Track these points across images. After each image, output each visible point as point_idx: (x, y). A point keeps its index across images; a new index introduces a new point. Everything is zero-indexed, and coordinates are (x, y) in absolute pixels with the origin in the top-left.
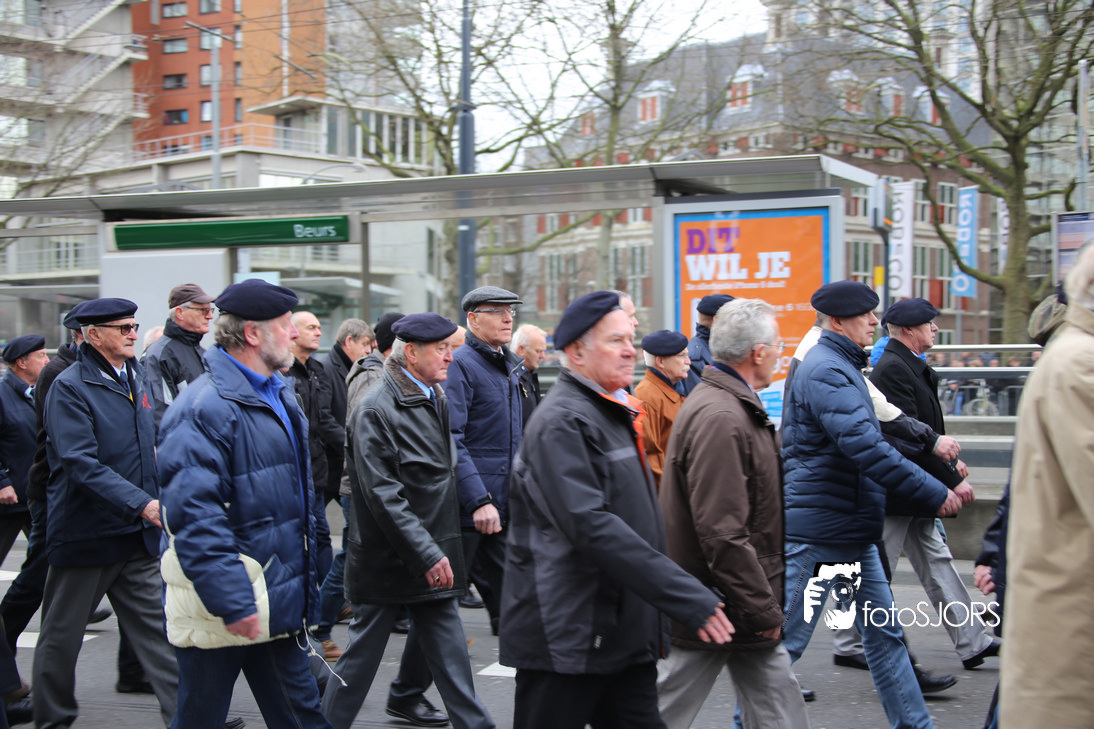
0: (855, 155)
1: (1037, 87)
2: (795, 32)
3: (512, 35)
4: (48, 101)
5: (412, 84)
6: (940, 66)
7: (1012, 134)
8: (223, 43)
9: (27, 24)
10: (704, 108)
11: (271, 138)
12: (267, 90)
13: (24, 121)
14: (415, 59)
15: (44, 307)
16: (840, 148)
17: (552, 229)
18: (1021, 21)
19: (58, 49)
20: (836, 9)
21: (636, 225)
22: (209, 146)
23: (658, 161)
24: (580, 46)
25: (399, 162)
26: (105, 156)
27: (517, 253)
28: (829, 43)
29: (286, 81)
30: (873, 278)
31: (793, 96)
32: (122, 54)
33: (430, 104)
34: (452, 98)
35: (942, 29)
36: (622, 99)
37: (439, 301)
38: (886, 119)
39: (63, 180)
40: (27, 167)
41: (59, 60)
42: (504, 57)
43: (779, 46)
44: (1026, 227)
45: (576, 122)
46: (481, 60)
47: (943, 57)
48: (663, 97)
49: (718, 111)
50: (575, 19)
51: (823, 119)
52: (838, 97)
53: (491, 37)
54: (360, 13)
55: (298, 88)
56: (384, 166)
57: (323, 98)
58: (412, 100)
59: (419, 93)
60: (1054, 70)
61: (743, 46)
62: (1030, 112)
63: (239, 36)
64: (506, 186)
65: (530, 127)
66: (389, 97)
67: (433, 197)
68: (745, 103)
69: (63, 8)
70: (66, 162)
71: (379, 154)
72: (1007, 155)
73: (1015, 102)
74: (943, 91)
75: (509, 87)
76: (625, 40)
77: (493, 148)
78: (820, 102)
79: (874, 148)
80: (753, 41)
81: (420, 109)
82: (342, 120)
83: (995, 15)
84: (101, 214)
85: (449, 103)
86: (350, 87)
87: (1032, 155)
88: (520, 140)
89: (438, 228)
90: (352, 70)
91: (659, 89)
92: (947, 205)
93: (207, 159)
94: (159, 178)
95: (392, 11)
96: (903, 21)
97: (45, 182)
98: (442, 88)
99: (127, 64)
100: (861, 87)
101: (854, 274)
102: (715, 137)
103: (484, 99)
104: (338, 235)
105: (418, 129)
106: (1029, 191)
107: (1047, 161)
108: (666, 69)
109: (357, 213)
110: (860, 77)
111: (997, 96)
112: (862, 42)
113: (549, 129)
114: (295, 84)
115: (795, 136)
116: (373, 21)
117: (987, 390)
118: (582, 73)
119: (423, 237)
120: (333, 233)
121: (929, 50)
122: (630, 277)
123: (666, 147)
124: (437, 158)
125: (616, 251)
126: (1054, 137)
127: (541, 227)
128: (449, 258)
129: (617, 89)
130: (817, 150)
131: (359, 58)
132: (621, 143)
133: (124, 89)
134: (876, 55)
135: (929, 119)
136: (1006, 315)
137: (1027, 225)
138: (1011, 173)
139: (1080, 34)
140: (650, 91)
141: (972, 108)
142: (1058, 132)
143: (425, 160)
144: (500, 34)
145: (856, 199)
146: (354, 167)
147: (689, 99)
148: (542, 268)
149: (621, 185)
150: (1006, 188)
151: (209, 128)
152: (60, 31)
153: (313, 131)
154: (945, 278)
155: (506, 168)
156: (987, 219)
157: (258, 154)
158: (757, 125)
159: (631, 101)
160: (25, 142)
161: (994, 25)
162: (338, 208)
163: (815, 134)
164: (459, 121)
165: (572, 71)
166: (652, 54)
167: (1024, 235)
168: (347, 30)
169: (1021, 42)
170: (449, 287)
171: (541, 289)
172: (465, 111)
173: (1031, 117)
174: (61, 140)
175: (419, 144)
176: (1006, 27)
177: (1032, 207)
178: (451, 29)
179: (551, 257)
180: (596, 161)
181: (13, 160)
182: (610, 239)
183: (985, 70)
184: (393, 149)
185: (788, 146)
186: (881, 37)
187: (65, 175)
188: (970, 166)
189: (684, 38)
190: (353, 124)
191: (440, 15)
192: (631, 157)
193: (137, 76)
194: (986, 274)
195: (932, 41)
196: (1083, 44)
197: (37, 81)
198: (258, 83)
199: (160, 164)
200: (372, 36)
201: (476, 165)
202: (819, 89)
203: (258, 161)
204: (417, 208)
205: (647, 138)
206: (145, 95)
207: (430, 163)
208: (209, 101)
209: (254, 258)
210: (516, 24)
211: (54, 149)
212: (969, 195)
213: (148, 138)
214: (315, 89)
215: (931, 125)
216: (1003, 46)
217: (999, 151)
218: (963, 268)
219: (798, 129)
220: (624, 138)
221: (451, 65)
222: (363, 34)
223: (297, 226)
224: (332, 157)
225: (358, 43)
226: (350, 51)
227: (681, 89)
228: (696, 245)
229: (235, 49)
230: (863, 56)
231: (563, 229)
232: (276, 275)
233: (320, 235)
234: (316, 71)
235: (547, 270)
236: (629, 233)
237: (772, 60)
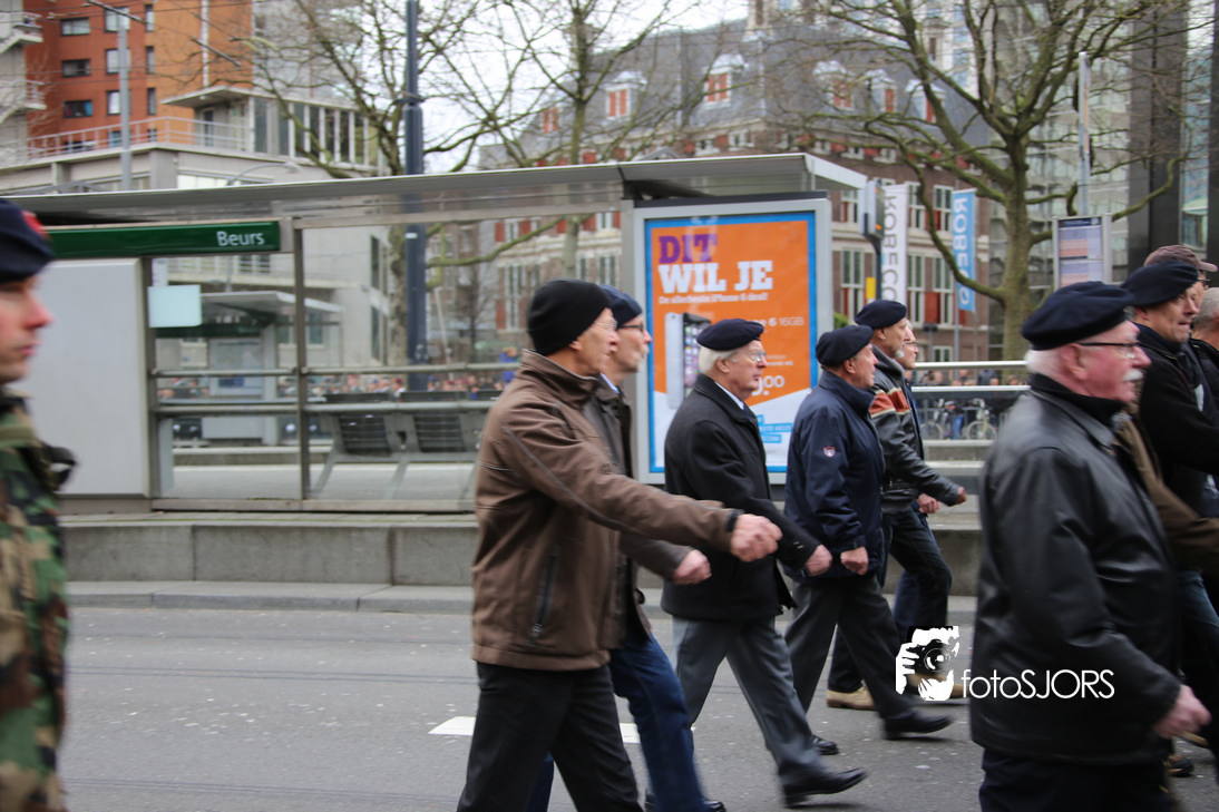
0: (844, 155)
1: (1037, 82)
2: (778, 20)
3: (464, 19)
5: (351, 74)
6: (934, 58)
7: (1011, 133)
8: (132, 25)
10: (679, 102)
11: (189, 133)
12: (185, 78)
14: (354, 45)
16: (828, 147)
17: (512, 237)
18: (1020, 10)
21: (605, 233)
22: (117, 143)
23: (629, 160)
24: (541, 33)
25: (338, 162)
27: (473, 264)
28: (815, 31)
29: (206, 68)
30: (865, 291)
31: (776, 90)
32: (12, 34)
33: (372, 96)
34: (397, 89)
35: (936, 17)
36: (588, 92)
37: (385, 319)
38: (877, 115)
42: (455, 44)
43: (760, 34)
44: (1026, 233)
45: (537, 117)
46: (429, 47)
47: (938, 47)
48: (632, 90)
49: (694, 106)
51: (808, 115)
52: (825, 91)
53: (440, 20)
55: (220, 76)
56: (320, 166)
57: (251, 89)
58: (351, 91)
59: (359, 84)
60: (1055, 63)
61: (721, 33)
62: (1030, 109)
63: (151, 17)
64: (460, 189)
65: (485, 123)
66: (326, 88)
67: (377, 201)
68: (723, 97)
71: (315, 153)
72: (1006, 156)
73: (1014, 98)
74: (937, 85)
75: (461, 78)
76: (590, 26)
77: (444, 146)
78: (806, 96)
79: (864, 148)
80: (732, 29)
81: (360, 101)
82: (272, 114)
83: (992, 3)
85: (394, 95)
86: (280, 76)
87: (1032, 156)
88: (474, 137)
89: (383, 236)
90: (281, 57)
91: (629, 81)
92: (944, 210)
93: (116, 158)
94: (58, 178)
96: (895, 7)
98: (385, 77)
99: (18, 46)
100: (849, 80)
101: (844, 285)
102: (691, 135)
103: (432, 91)
104: (266, 243)
105: (359, 124)
106: (1030, 195)
107: (1049, 161)
108: (636, 59)
109: (289, 219)
110: (847, 69)
111: (995, 90)
112: (850, 30)
113: (507, 125)
114: (216, 72)
115: (779, 134)
116: (306, 3)
117: (987, 412)
118: (544, 63)
119: (367, 247)
120: (262, 242)
121: (922, 40)
123: (637, 145)
124: (381, 157)
125: (583, 261)
126: (1055, 137)
127: (499, 232)
128: (396, 270)
129: (582, 82)
130: (802, 149)
131: (290, 43)
132: (587, 141)
133: (14, 75)
134: (865, 45)
135: (924, 116)
136: (1006, 330)
137: (1029, 232)
138: (1011, 176)
139: (1082, 24)
140: (620, 83)
141: (968, 104)
142: (1060, 131)
143: (367, 160)
144: (451, 18)
145: (846, 204)
146: (287, 167)
147: (663, 92)
148: (501, 281)
149: (588, 187)
150: (1005, 192)
151: (118, 122)
153: (238, 126)
154: (943, 290)
155: (459, 168)
156: (984, 225)
157: (176, 152)
158: (737, 122)
159: (598, 94)
161: (991, 13)
162: (269, 212)
163: (801, 132)
164: (404, 115)
165: (531, 61)
166: (622, 41)
167: (1025, 243)
168: (276, 12)
169: (1020, 33)
170: (396, 302)
171: (500, 305)
172: (411, 104)
173: (1032, 114)
175: (360, 142)
176: (1004, 15)
177: (1033, 212)
178: (394, 12)
179: (511, 269)
180: (559, 161)
182: (576, 248)
183: (981, 63)
184: (330, 147)
185: (771, 144)
186: (870, 25)
188: (968, 167)
189: (657, 24)
190: (284, 119)
192: (599, 157)
193: (29, 61)
194: (986, 285)
195: (926, 31)
196: (1084, 36)
198: (174, 70)
199: (59, 163)
200: (305, 18)
201: (426, 165)
202: (805, 81)
203: (175, 160)
204: (359, 212)
205: (616, 135)
206: (41, 83)
207: (374, 163)
208: (117, 91)
209: (172, 270)
210: (468, 7)
212: (964, 200)
213: (45, 133)
214: (240, 79)
215: (925, 122)
216: (1000, 37)
217: (997, 151)
218: (960, 279)
219: (782, 126)
220: (590, 135)
221: (395, 52)
222: (294, 16)
223: (220, 233)
224: (261, 156)
225: (289, 27)
226: (279, 36)
227: (653, 81)
228: (670, 253)
229: (146, 31)
230: (852, 46)
231: (524, 236)
232: (197, 288)
233: (247, 243)
234: (241, 58)
235: (507, 283)
236: (598, 242)
237: (753, 49)
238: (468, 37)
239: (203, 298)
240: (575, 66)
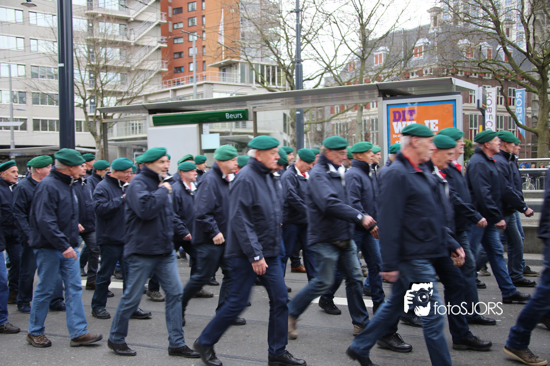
0: (470, 77)
2: (443, 24)
4: (128, 66)
5: (276, 52)
6: (508, 36)
7: (541, 65)
8: (198, 39)
9: (120, 34)
10: (403, 58)
11: (217, 77)
12: (216, 57)
13: (119, 74)
14: (277, 41)
15: (128, 150)
16: (463, 74)
17: (337, 111)
18: (545, 15)
19: (132, 44)
20: (461, 13)
21: (373, 110)
22: (192, 81)
23: (383, 81)
24: (348, 33)
25: (271, 86)
26: (150, 87)
27: (322, 123)
28: (458, 28)
29: (223, 53)
31: (442, 52)
32: (157, 45)
33: (284, 60)
35: (509, 20)
36: (366, 55)
38: (483, 60)
39: (134, 98)
40: (120, 93)
41: (132, 48)
42: (315, 39)
43: (436, 30)
45: (347, 66)
46: (305, 41)
47: (510, 32)
48: (384, 54)
49: (408, 59)
50: (345, 22)
51: (455, 61)
52: (461, 52)
53: (310, 30)
54: (254, 23)
55: (228, 55)
56: (265, 87)
57: (239, 59)
58: (276, 59)
59: (279, 56)
61: (419, 30)
63: (204, 35)
64: (317, 94)
65: (326, 69)
66: (267, 58)
67: (285, 100)
68: (422, 55)
69: (133, 28)
70: (135, 90)
71: (263, 82)
72: (539, 75)
73: (543, 51)
74: (509, 47)
75: (317, 52)
76: (368, 30)
77: (311, 78)
78: (454, 54)
79: (478, 73)
80: (424, 28)
81: (279, 62)
82: (247, 68)
83: (532, 12)
84: (148, 111)
85: (291, 59)
86: (250, 54)
88: (322, 74)
89: (288, 112)
90: (250, 47)
91: (383, 50)
92: (512, 97)
93: (192, 87)
94: (172, 95)
95: (267, 21)
96: (491, 17)
97: (127, 99)
98: (289, 53)
99: (159, 49)
100: (472, 47)
101: (470, 128)
102: (408, 70)
103: (306, 57)
105: (279, 71)
108: (386, 42)
109: (252, 108)
110: (471, 42)
111: (534, 48)
112: (473, 27)
113: (334, 69)
114: (227, 54)
115: (443, 69)
116: (259, 26)
117: (530, 179)
118: (349, 45)
119: (282, 117)
120: (242, 117)
121: (502, 30)
122: (371, 132)
123: (387, 75)
124: (287, 82)
125: (365, 121)
127: (332, 111)
128: (293, 126)
129: (363, 52)
130: (453, 75)
131: (253, 42)
132: (366, 74)
133: (158, 59)
134: (479, 32)
135: (504, 60)
136: (538, 145)
138: (541, 83)
140: (379, 51)
141: (522, 54)
143: (282, 84)
144: (313, 29)
145: (471, 96)
146: (252, 88)
147: (396, 55)
148: (333, 128)
149: (366, 92)
150: (538, 89)
151: (192, 74)
152: (132, 37)
153: (235, 74)
155: (316, 86)
156: (529, 103)
157: (212, 84)
158: (426, 65)
159: (370, 56)
160: (120, 83)
161: (532, 17)
162: (245, 105)
163: (452, 68)
164: (295, 67)
165: (344, 44)
166: (379, 36)
167: (547, 110)
168: (249, 31)
170: (293, 138)
172: (298, 63)
174: (133, 81)
175: (279, 77)
176: (538, 18)
178: (291, 28)
179: (337, 124)
180: (355, 83)
181: (115, 90)
182: (362, 116)
183: (528, 37)
185: (440, 73)
186: (481, 25)
187: (135, 96)
188: (523, 79)
189: (393, 28)
190: (251, 70)
191: (287, 22)
192: (371, 80)
193: (163, 54)
194: (530, 128)
195: (504, 25)
197: (124, 58)
198: (212, 54)
199: (172, 90)
200: (259, 32)
201: (304, 86)
202: (454, 48)
203: (212, 87)
204: (279, 105)
206: (166, 61)
207: (284, 85)
208: (192, 63)
209: (211, 127)
210: (320, 25)
211: (131, 85)
212: (521, 93)
213: (168, 79)
214: (236, 56)
215: (504, 62)
216: (537, 27)
217: (536, 73)
218: (519, 125)
219: (444, 66)
220: (367, 72)
221: (292, 43)
222: (255, 32)
223: (226, 114)
224: (243, 84)
225: (253, 36)
226: (250, 39)
227: (392, 50)
228: (397, 118)
229: (203, 40)
230: (472, 33)
231: (342, 112)
232: (218, 134)
233: (236, 117)
234: (236, 48)
235: (335, 130)
236: (371, 113)
237: (433, 36)
238: (320, 36)
239: (220, 138)
240: (361, 45)
